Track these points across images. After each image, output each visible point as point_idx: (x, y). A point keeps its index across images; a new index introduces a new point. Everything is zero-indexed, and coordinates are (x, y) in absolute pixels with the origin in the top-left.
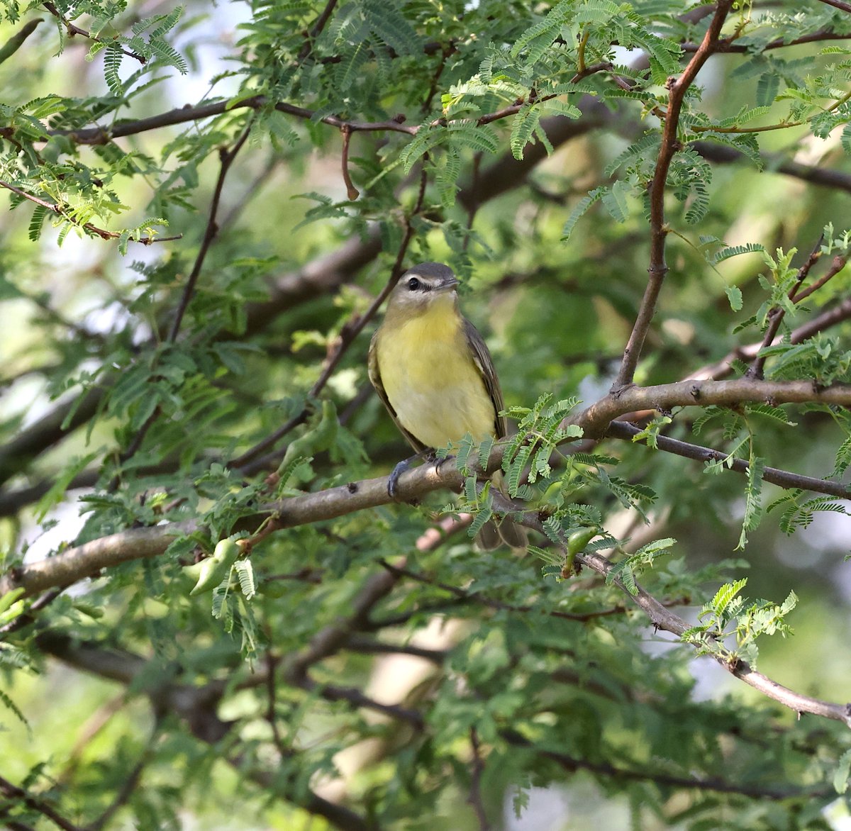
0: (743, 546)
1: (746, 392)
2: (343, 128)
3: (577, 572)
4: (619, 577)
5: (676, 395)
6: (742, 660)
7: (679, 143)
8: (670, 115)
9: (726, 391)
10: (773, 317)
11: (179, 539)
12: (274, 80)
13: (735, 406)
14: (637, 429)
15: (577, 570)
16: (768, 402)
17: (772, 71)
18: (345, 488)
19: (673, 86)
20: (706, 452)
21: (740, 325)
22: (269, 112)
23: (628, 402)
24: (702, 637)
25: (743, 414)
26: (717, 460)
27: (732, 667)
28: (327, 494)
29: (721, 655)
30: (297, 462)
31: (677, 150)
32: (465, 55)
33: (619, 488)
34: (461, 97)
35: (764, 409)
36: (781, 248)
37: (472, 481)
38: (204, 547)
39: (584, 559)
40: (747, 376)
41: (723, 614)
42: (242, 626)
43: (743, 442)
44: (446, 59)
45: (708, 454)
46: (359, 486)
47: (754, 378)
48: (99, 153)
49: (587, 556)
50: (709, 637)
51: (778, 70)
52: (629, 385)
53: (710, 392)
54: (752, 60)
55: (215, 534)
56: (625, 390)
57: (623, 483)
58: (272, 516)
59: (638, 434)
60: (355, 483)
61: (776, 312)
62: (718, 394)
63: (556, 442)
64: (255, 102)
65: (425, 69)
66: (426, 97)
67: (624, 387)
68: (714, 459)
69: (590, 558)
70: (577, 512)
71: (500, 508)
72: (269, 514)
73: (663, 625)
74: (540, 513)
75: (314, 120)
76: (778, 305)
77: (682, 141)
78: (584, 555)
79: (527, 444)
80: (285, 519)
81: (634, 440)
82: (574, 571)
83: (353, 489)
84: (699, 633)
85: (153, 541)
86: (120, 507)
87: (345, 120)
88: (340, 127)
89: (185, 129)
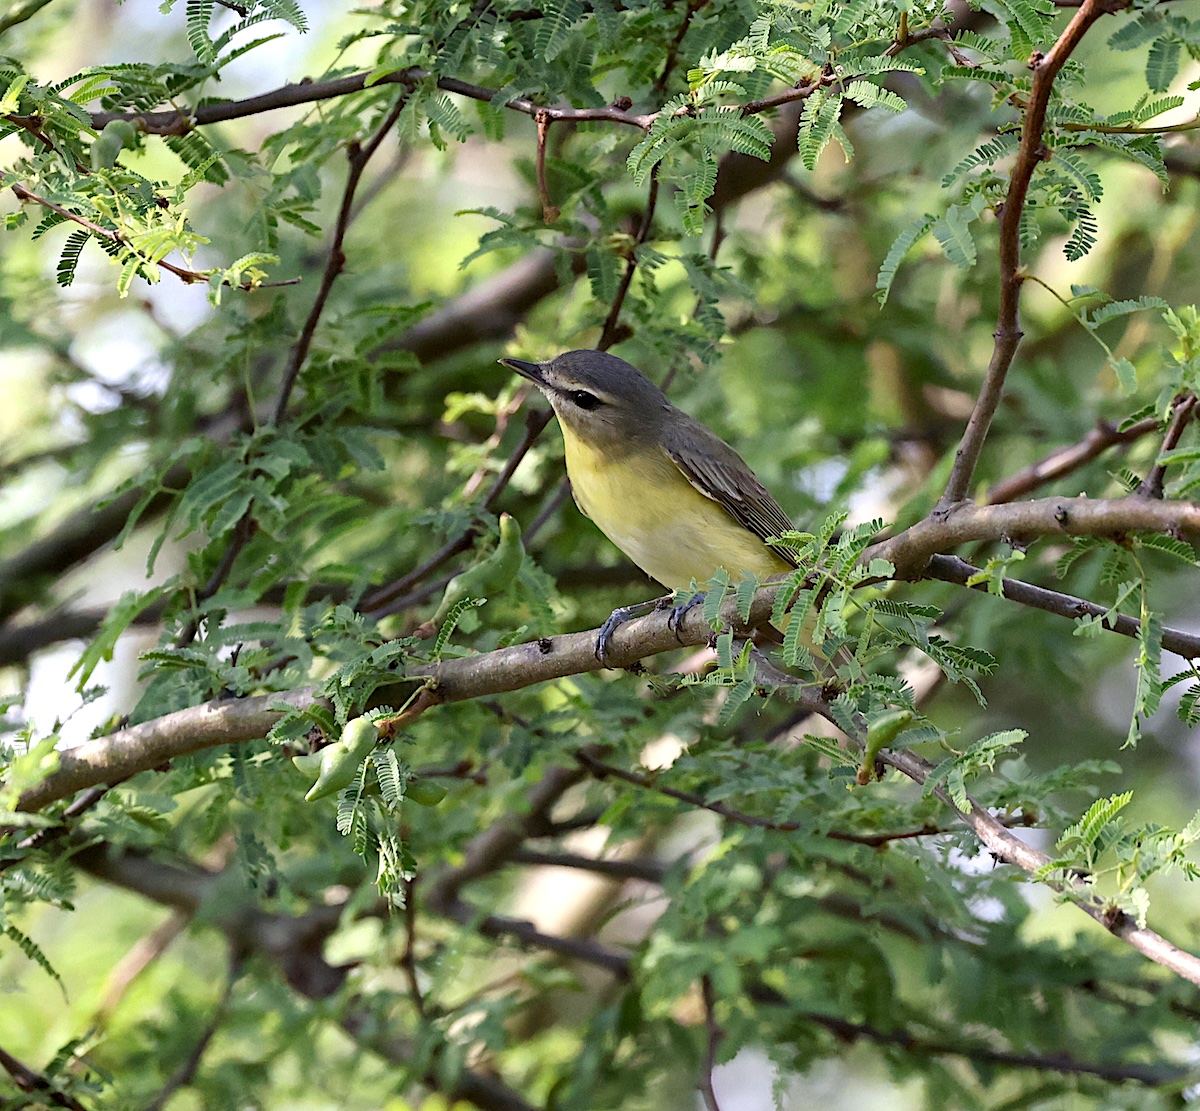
0: (1133, 743)
1: (1137, 516)
2: (538, 116)
3: (878, 776)
4: (942, 784)
5: (1032, 519)
6: (1125, 912)
7: (1045, 148)
8: (1034, 107)
9: (1107, 514)
10: (1179, 407)
11: (287, 717)
12: (436, 43)
13: (1120, 537)
14: (970, 567)
15: (879, 772)
16: (1170, 532)
17: (1170, 35)
18: (534, 646)
19: (1038, 64)
20: (1071, 602)
21: (1129, 419)
22: (428, 92)
23: (960, 528)
24: (1065, 876)
25: (1131, 549)
26: (1093, 616)
27: (1109, 922)
28: (507, 654)
29: (1092, 903)
30: (462, 606)
31: (1041, 158)
32: (722, 8)
33: (941, 652)
34: (716, 74)
35: (1162, 542)
36: (1194, 306)
37: (726, 639)
38: (324, 729)
39: (889, 757)
40: (1139, 493)
41: (1095, 843)
42: (380, 846)
43: (1131, 589)
44: (694, 13)
45: (1075, 606)
46: (555, 643)
47: (1149, 496)
48: (175, 148)
49: (894, 753)
50: (1076, 876)
51: (1177, 33)
52: (962, 502)
53: (1083, 515)
54: (1139, 20)
55: (341, 712)
56: (956, 510)
57: (946, 645)
58: (426, 686)
59: (976, 575)
60: (550, 638)
61: (1183, 400)
62: (1095, 519)
63: (853, 585)
64: (406, 75)
65: (659, 30)
66: (660, 70)
67: (953, 505)
68: (1089, 615)
69: (898, 756)
70: (881, 688)
71: (765, 679)
72: (423, 682)
73: (1005, 857)
74: (824, 687)
75: (496, 103)
76: (1186, 389)
77: (1049, 146)
78: (891, 752)
79: (809, 586)
80: (446, 691)
81: (969, 583)
82: (875, 775)
83: (547, 647)
84: (1061, 870)
85: (249, 718)
86: (202, 667)
87: (541, 105)
88: (534, 115)
89: (303, 115)
